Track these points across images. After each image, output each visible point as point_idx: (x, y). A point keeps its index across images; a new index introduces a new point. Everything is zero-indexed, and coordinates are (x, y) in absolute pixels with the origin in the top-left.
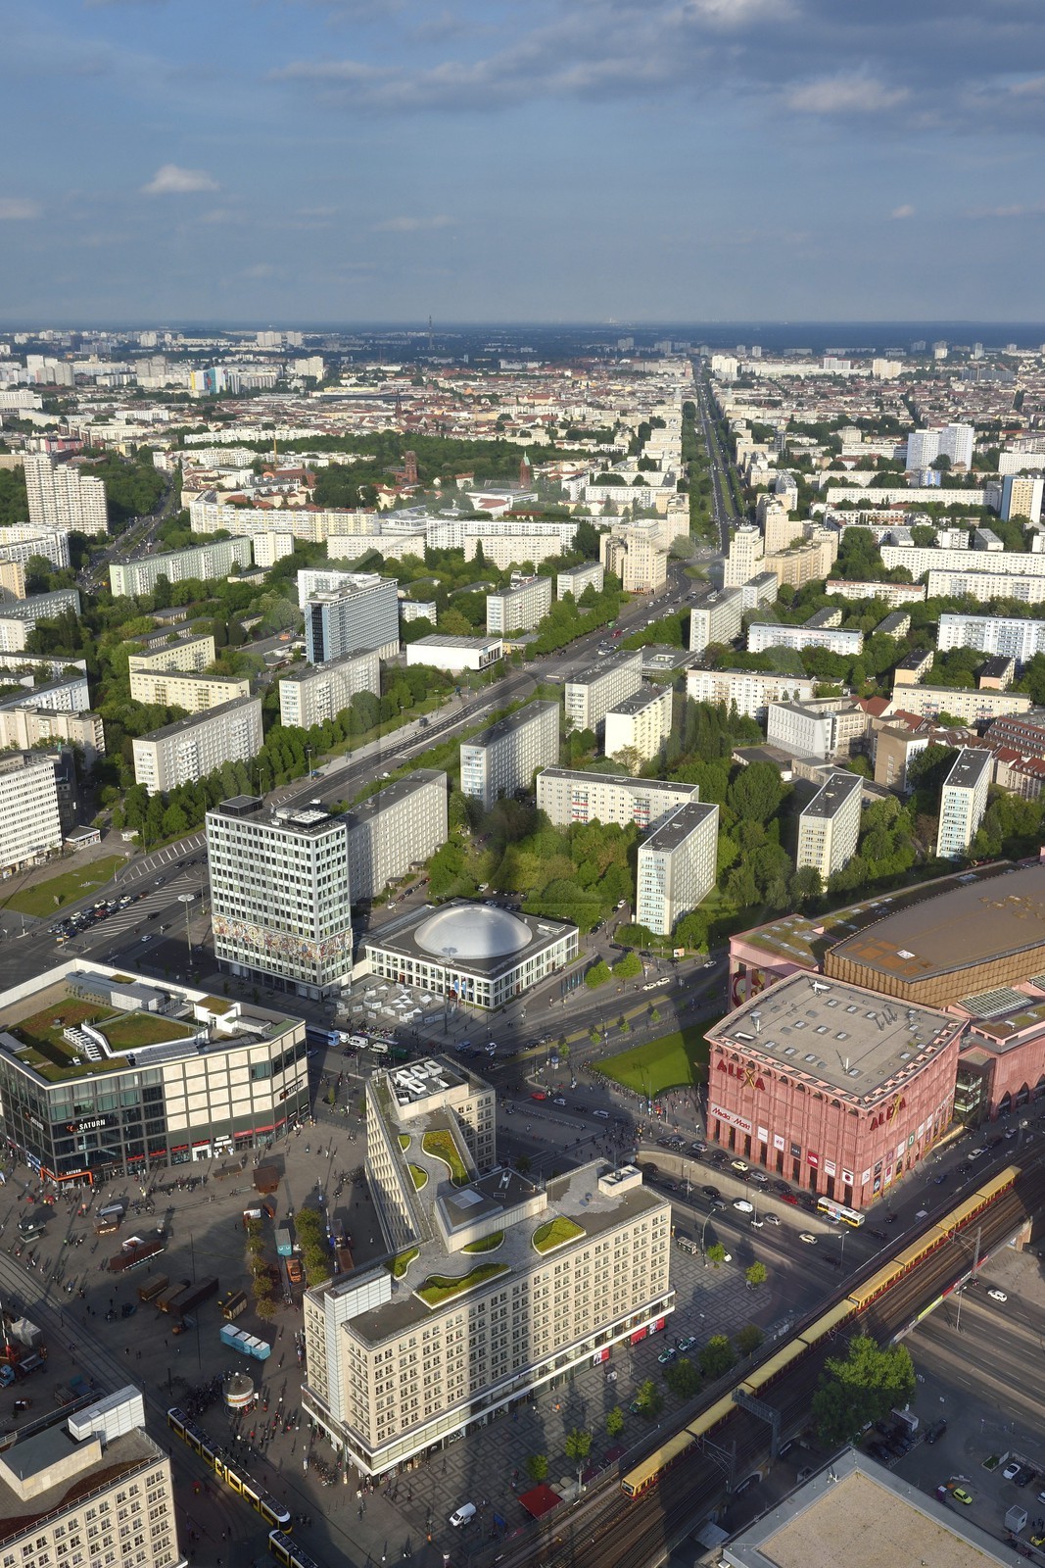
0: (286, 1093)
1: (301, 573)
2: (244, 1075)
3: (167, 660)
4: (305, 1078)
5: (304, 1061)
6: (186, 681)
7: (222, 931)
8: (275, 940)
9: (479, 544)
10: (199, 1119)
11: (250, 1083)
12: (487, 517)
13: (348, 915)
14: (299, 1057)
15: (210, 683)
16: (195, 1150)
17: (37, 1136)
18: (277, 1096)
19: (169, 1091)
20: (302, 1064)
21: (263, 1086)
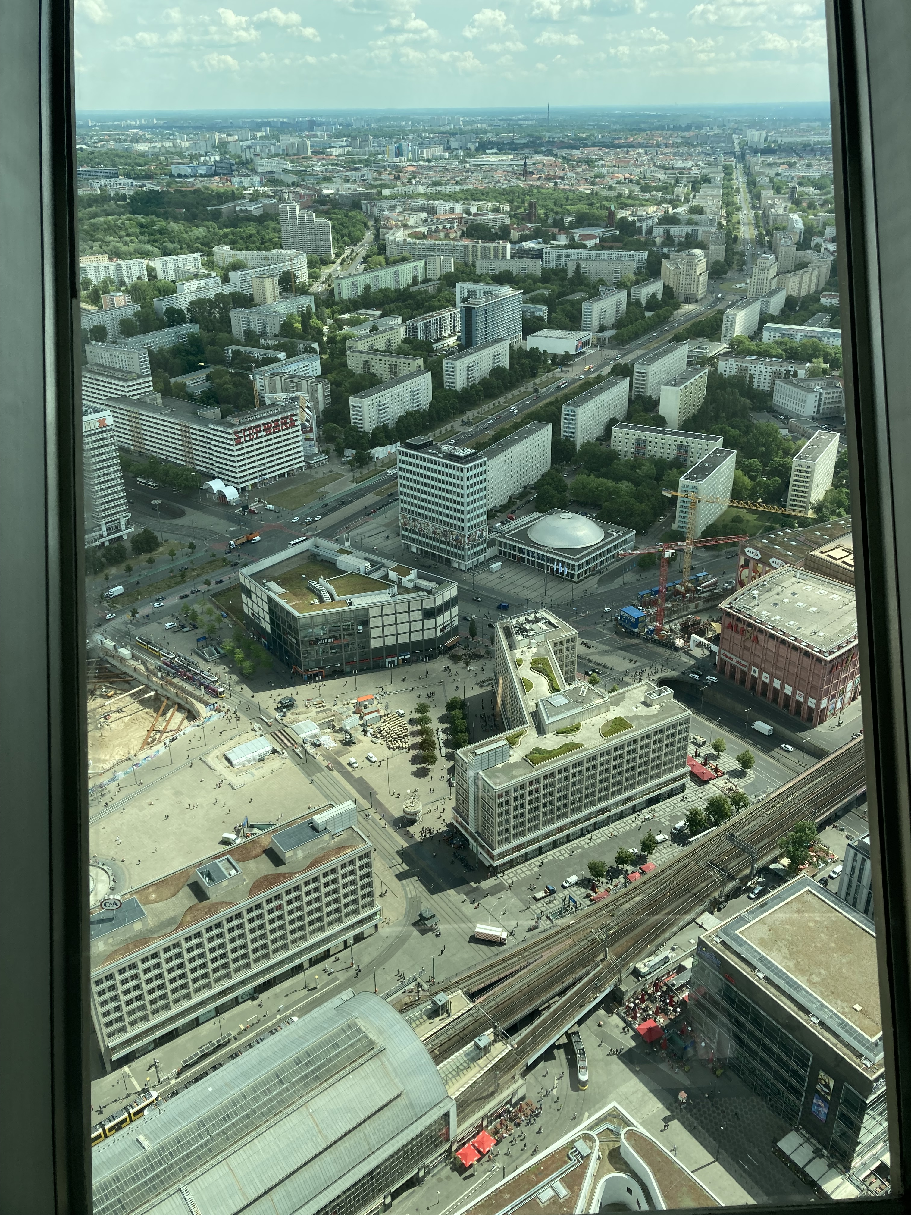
0: (445, 628)
1: (458, 285)
2: (418, 615)
3: (369, 344)
4: (456, 619)
5: (456, 608)
6: (383, 358)
7: (405, 524)
8: (439, 531)
9: (578, 266)
10: (390, 641)
11: (422, 620)
12: (585, 247)
13: (485, 517)
14: (453, 606)
15: (398, 360)
16: (387, 660)
17: (291, 645)
18: (438, 630)
19: (372, 623)
20: (455, 610)
21: (429, 623)
